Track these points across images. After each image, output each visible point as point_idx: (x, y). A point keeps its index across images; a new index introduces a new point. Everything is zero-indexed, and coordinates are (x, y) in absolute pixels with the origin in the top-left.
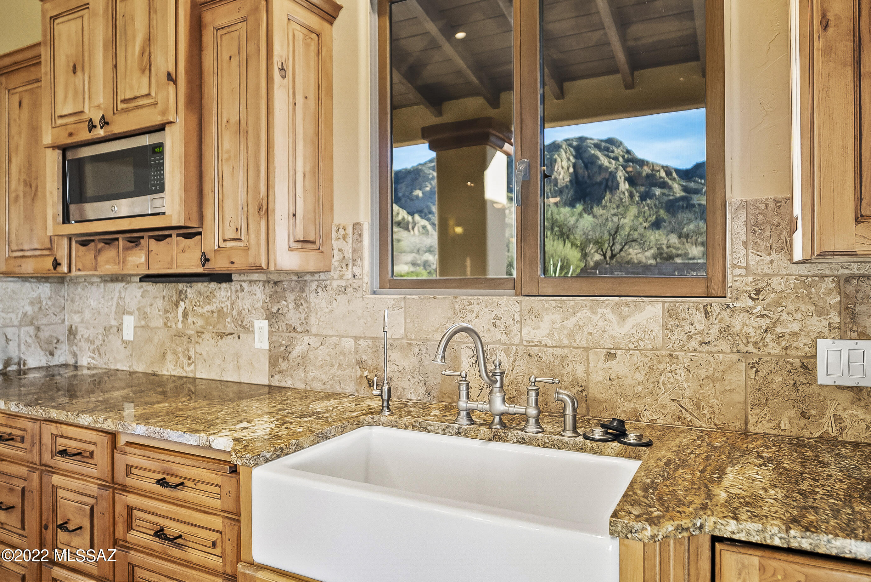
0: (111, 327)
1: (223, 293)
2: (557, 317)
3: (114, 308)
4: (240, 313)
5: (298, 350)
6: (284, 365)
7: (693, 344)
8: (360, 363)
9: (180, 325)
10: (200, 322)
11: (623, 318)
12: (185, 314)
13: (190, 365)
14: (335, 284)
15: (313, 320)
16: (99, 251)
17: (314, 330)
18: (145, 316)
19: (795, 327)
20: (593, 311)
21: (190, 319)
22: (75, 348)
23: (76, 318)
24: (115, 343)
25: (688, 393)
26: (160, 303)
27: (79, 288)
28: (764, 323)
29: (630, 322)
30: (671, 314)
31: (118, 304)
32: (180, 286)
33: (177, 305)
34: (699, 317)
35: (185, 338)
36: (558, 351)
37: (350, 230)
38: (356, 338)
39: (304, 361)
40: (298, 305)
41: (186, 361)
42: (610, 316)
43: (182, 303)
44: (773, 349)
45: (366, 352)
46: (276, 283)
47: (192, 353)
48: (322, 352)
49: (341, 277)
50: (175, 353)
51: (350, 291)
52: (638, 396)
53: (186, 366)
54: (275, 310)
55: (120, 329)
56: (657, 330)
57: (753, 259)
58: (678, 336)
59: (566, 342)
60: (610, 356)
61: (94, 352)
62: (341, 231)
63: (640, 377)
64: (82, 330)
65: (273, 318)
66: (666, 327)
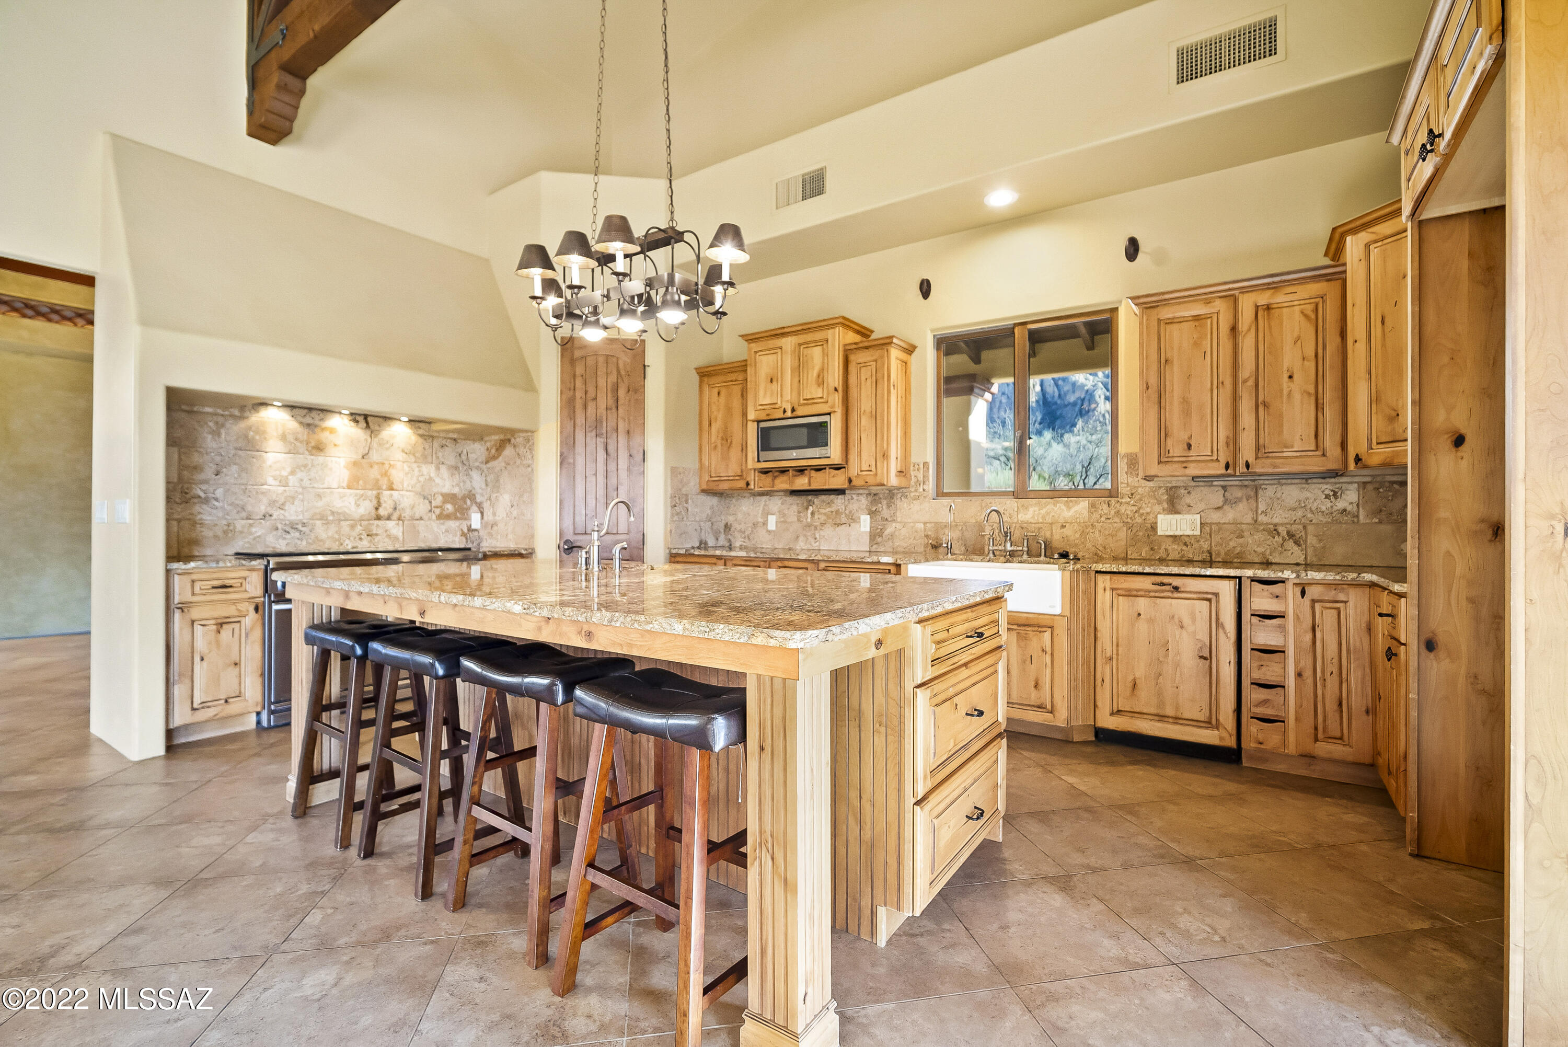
0: (758, 523)
1: (839, 501)
2: (1036, 509)
3: (760, 512)
4: (850, 512)
5: (888, 531)
6: (879, 540)
7: (1103, 519)
8: (927, 536)
9: (809, 520)
10: (823, 518)
11: (1069, 508)
12: (813, 514)
13: (816, 542)
14: (912, 494)
15: (898, 514)
16: (776, 477)
17: (899, 520)
18: (784, 515)
19: (1148, 510)
20: (1055, 505)
21: (816, 517)
22: (730, 537)
23: (731, 519)
24: (761, 532)
25: (1100, 542)
26: (795, 508)
27: (734, 500)
28: (1135, 508)
29: (1073, 510)
30: (1093, 506)
31: (764, 509)
32: (810, 497)
33: (807, 509)
34: (1105, 507)
35: (813, 528)
36: (1037, 526)
37: (922, 466)
38: (925, 523)
39: (892, 536)
40: (889, 506)
41: (813, 541)
42: (1063, 507)
43: (811, 507)
44: (1139, 520)
45: (930, 530)
46: (875, 495)
47: (817, 536)
48: (904, 531)
49: (916, 491)
50: (805, 536)
51: (921, 498)
52: (1075, 540)
53: (813, 543)
54: (874, 509)
55: (765, 523)
56: (1086, 513)
57: (1130, 480)
58: (1096, 516)
59: (1041, 521)
60: (1063, 526)
61: (745, 538)
62: (916, 466)
63: (1077, 535)
64: (736, 526)
65: (872, 514)
66: (1090, 512)
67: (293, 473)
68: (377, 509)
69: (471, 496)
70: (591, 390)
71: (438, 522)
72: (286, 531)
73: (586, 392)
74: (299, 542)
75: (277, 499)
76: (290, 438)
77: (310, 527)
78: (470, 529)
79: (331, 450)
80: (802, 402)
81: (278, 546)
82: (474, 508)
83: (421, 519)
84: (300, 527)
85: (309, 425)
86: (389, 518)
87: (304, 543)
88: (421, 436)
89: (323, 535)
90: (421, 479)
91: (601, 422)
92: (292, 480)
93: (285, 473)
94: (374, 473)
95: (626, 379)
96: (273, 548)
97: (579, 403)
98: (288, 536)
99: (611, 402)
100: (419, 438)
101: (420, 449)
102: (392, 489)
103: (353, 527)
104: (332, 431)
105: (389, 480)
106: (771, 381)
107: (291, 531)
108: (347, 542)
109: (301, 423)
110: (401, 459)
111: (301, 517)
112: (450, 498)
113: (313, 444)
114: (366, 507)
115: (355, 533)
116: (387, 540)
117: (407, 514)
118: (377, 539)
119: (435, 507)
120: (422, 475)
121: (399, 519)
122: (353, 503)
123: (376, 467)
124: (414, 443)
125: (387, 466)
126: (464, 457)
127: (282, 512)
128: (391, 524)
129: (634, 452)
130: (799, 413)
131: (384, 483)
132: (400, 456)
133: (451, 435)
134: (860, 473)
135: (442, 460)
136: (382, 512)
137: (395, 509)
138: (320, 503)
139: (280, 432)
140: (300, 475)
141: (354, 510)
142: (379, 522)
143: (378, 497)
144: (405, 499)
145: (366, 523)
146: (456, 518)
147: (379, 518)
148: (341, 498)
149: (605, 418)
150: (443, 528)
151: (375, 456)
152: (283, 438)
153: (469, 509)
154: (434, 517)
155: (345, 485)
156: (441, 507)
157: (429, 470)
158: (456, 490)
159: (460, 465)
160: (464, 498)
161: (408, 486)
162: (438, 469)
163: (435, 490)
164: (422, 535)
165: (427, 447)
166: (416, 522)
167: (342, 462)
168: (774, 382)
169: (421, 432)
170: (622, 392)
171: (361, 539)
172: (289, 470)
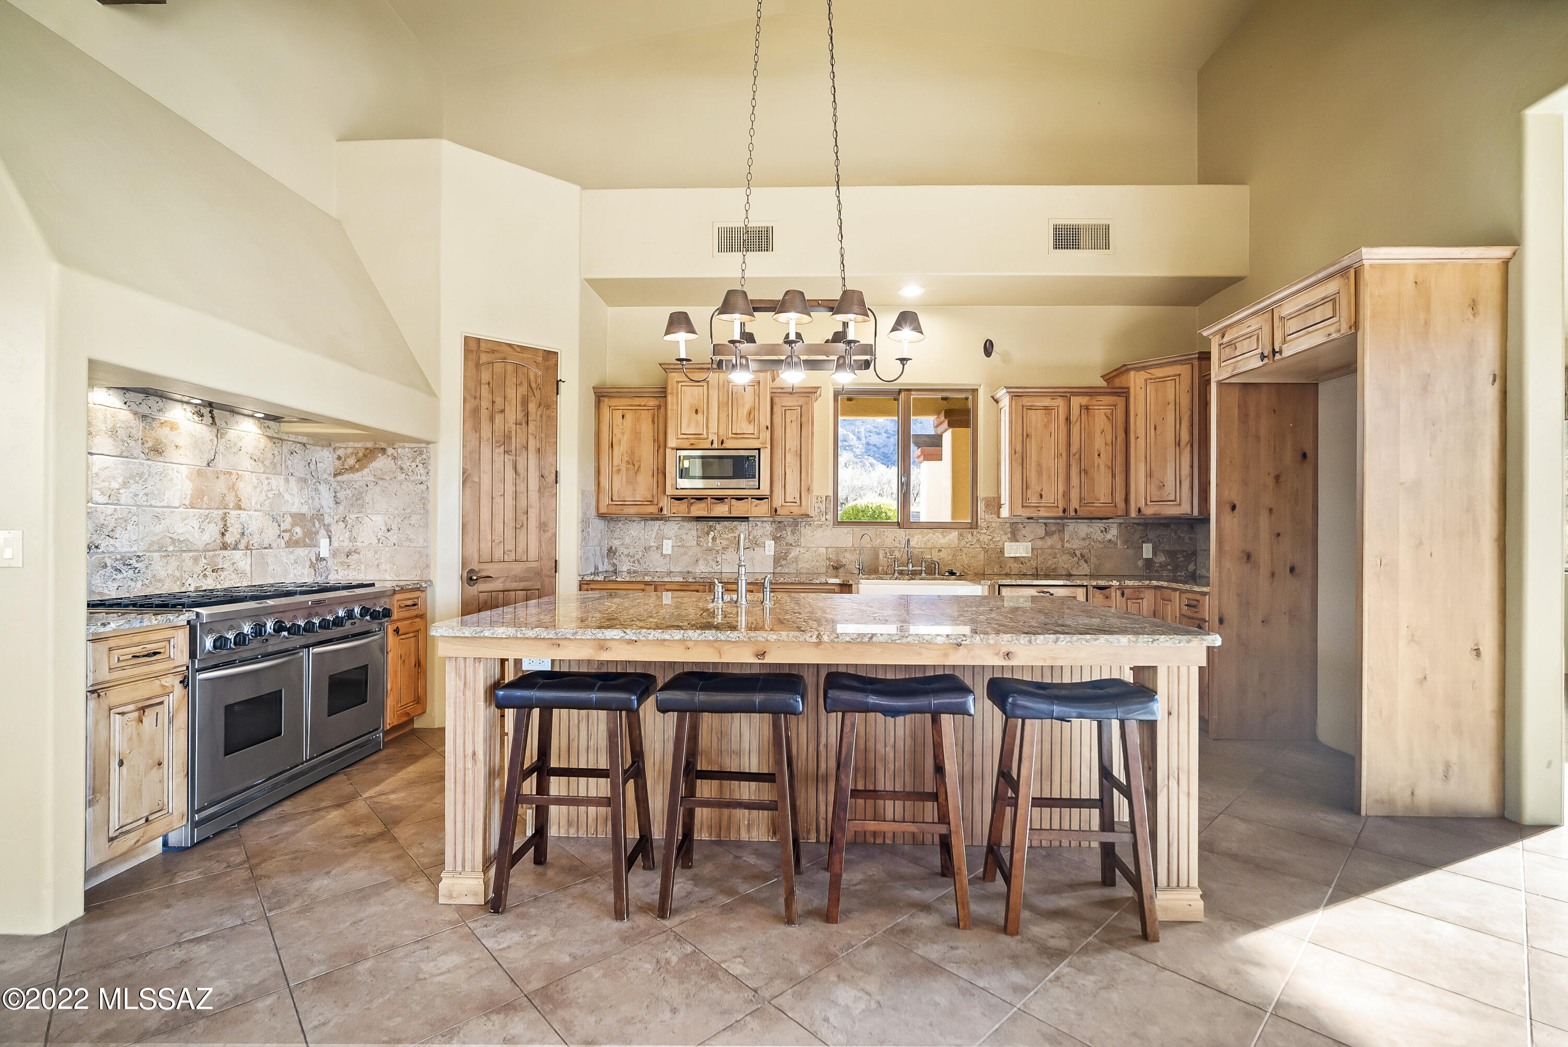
0: (651, 547)
1: (743, 527)
2: (920, 537)
3: (654, 536)
4: (754, 537)
5: (793, 554)
6: (784, 562)
7: (968, 545)
8: (829, 559)
9: (710, 544)
10: (725, 543)
11: (944, 537)
12: (714, 539)
13: (717, 566)
14: (816, 523)
15: (802, 540)
16: (692, 504)
17: (803, 545)
18: (682, 540)
19: (998, 539)
20: (933, 534)
21: (718, 541)
22: (614, 561)
23: (616, 543)
24: (654, 556)
25: (966, 562)
26: (694, 533)
27: (620, 524)
28: (990, 537)
29: (947, 538)
30: (961, 535)
31: (657, 533)
32: (711, 523)
33: (708, 534)
34: (970, 536)
35: (714, 552)
36: (920, 550)
37: (824, 499)
38: (827, 548)
39: (796, 559)
40: (793, 533)
41: (714, 564)
42: (940, 536)
43: (712, 533)
44: (992, 546)
45: (832, 554)
46: (779, 522)
47: (719, 559)
48: (807, 555)
49: (819, 520)
50: (706, 559)
51: (824, 527)
52: (950, 565)
53: (714, 566)
54: (779, 535)
55: (660, 547)
56: (956, 540)
57: (987, 516)
58: (963, 543)
59: (923, 546)
60: (940, 551)
61: (634, 562)
62: (819, 499)
63: (950, 558)
64: (622, 550)
65: (776, 539)
66: (959, 539)
67: (125, 484)
68: (223, 534)
69: (319, 516)
70: (499, 400)
71: (287, 550)
72: (116, 570)
73: (493, 402)
74: (133, 584)
75: (106, 523)
76: (122, 434)
77: (146, 562)
78: (320, 559)
79: (172, 455)
80: (730, 435)
81: (106, 591)
82: (323, 532)
83: (270, 547)
84: (133, 562)
85: (144, 417)
86: (236, 548)
87: (139, 584)
88: (270, 438)
89: (162, 574)
90: (270, 495)
91: (510, 438)
92: (125, 496)
93: (115, 485)
94: (220, 486)
95: (537, 393)
96: (100, 594)
97: (484, 414)
98: (120, 576)
99: (520, 416)
100: (268, 441)
101: (270, 455)
102: (240, 509)
103: (196, 560)
104: (173, 427)
105: (237, 496)
106: (697, 412)
107: (124, 568)
108: (190, 581)
109: (135, 413)
110: (250, 468)
111: (135, 548)
112: (298, 518)
113: (150, 444)
114: (211, 533)
115: (198, 569)
116: (234, 576)
117: (255, 540)
118: (223, 574)
119: (283, 531)
120: (272, 490)
121: (247, 548)
122: (196, 527)
123: (222, 477)
124: (263, 447)
125: (234, 477)
126: (313, 467)
127: (112, 541)
128: (238, 554)
129: (546, 473)
130: (725, 445)
131: (231, 500)
132: (247, 464)
133: (300, 439)
134: (784, 504)
135: (291, 470)
136: (229, 539)
137: (243, 534)
138: (159, 529)
139: (110, 425)
140: (134, 488)
141: (197, 536)
142: (225, 553)
143: (224, 519)
144: (254, 522)
145: (211, 553)
146: (305, 545)
147: (225, 547)
148: (183, 520)
149: (514, 433)
150: (292, 557)
151: (221, 464)
152: (113, 432)
153: (317, 533)
154: (283, 545)
155: (187, 502)
156: (290, 531)
157: (277, 482)
158: (304, 509)
159: (309, 477)
160: (313, 518)
161: (256, 503)
162: (287, 481)
163: (284, 509)
164: (271, 568)
165: (276, 453)
166: (264, 551)
167: (184, 470)
168: (700, 414)
169: (270, 433)
170: (532, 407)
171: (205, 576)
172: (120, 480)
